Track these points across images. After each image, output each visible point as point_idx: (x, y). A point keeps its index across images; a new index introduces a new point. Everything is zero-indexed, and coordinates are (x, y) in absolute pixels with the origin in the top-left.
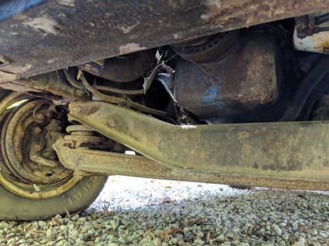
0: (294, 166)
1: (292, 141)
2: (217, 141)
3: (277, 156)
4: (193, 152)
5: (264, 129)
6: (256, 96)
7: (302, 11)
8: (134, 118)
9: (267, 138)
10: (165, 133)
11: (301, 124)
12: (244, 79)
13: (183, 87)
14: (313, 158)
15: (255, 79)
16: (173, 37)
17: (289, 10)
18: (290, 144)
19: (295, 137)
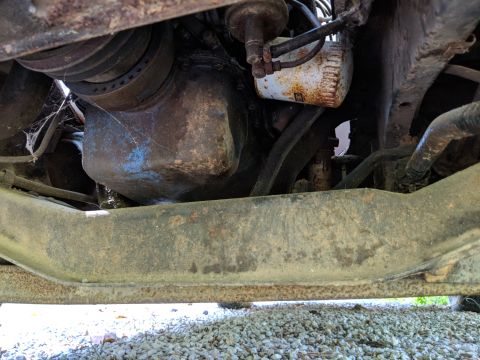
0: (245, 264)
1: (243, 226)
2: (139, 233)
3: (223, 250)
4: (102, 254)
5: (205, 210)
6: (201, 162)
7: (186, 8)
8: (10, 202)
9: (210, 224)
10: (59, 225)
11: (253, 200)
12: (181, 136)
13: (95, 150)
14: (271, 251)
15: (197, 137)
16: (4, 49)
17: (168, 6)
18: (240, 231)
19: (247, 220)
